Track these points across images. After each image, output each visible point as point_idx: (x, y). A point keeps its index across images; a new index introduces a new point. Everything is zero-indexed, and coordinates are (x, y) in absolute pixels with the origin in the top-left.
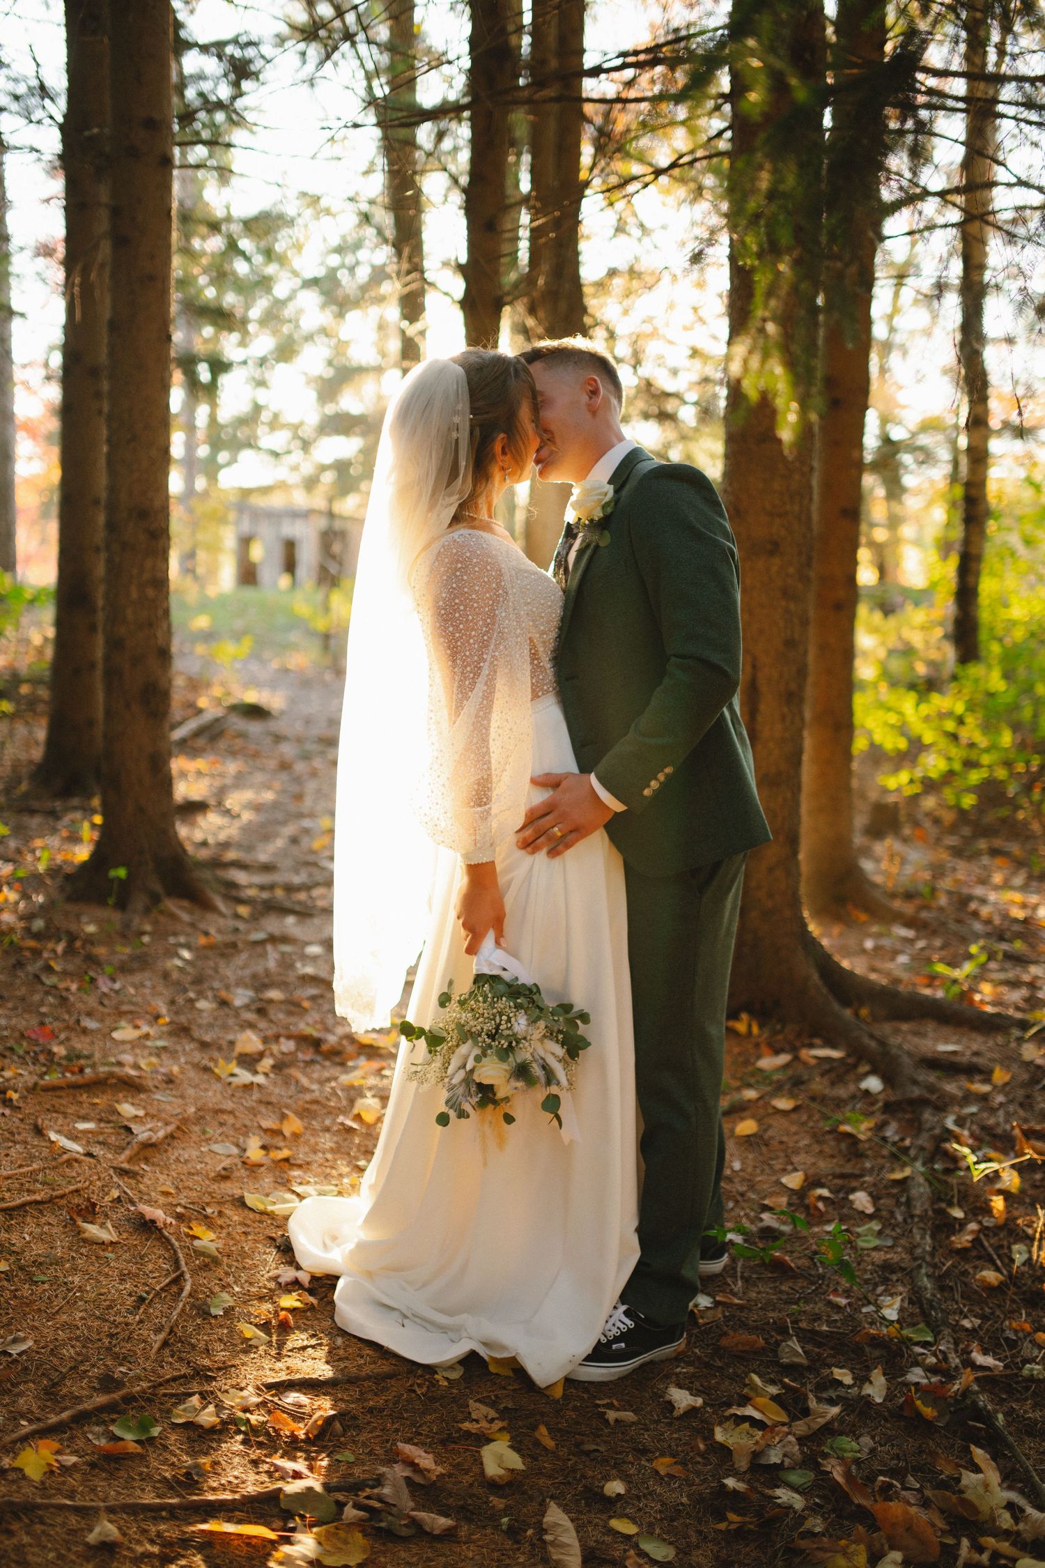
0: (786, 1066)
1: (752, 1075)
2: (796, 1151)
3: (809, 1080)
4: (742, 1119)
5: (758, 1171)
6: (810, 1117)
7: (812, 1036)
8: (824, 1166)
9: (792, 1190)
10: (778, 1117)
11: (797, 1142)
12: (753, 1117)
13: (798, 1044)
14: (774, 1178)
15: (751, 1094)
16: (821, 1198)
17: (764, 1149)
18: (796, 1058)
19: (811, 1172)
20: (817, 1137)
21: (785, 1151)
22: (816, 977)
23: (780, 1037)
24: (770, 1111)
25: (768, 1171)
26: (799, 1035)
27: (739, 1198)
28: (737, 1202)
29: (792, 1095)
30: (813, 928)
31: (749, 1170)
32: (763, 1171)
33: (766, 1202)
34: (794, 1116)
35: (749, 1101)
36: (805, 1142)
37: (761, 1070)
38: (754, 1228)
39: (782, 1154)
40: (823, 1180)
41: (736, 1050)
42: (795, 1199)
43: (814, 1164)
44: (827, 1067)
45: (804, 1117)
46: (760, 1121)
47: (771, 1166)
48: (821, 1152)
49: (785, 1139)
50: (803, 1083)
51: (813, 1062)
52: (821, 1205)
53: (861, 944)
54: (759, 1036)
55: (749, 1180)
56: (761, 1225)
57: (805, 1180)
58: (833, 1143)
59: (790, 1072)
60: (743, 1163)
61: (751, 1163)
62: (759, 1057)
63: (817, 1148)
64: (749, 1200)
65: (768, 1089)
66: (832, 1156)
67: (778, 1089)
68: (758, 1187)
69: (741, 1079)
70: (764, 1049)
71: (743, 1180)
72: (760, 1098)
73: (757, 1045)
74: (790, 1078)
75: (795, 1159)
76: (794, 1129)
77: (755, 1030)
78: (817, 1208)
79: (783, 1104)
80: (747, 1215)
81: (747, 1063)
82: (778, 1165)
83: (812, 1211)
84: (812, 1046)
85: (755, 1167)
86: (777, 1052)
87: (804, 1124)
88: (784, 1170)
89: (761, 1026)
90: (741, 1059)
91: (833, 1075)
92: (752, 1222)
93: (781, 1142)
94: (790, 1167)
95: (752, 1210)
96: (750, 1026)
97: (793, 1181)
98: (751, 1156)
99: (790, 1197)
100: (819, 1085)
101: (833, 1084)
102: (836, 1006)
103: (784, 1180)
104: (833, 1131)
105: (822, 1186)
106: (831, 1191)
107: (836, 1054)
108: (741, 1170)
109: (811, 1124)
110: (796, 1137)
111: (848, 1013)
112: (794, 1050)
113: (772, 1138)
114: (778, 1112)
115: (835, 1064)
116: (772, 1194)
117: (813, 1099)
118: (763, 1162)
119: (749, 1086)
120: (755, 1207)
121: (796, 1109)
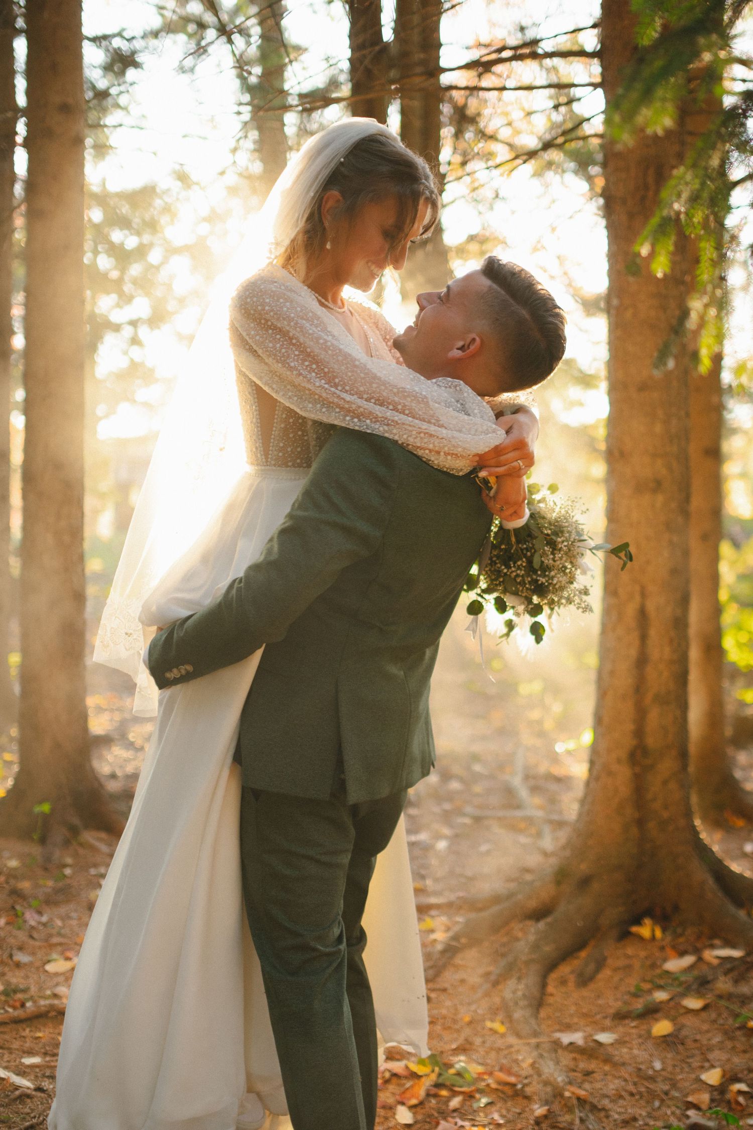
0: (691, 967)
1: (660, 976)
2: (710, 1049)
3: (713, 980)
4: (657, 1020)
5: (678, 1070)
6: (719, 1015)
7: (711, 937)
8: (738, 1061)
9: (712, 1086)
10: (690, 1016)
11: (709, 1040)
12: (667, 1017)
13: (698, 945)
14: (693, 1076)
15: (661, 996)
16: (740, 1092)
17: (680, 1047)
18: (700, 959)
19: (727, 1067)
20: (729, 1035)
21: (699, 1049)
22: (711, 882)
23: (681, 940)
24: (681, 1011)
25: (687, 1069)
26: (699, 937)
27: (665, 1097)
28: (662, 1101)
29: (700, 994)
30: (703, 836)
31: (670, 1069)
32: (682, 1069)
33: (690, 1099)
34: (704, 1015)
35: (661, 1002)
36: (717, 1039)
37: (667, 972)
38: (682, 1125)
39: (697, 1052)
40: (740, 1075)
41: (643, 954)
42: (716, 1095)
43: (729, 1060)
44: (728, 966)
45: (714, 1015)
46: (673, 1020)
47: (689, 1065)
48: (734, 1048)
49: (698, 1037)
50: (708, 982)
51: (716, 962)
52: (741, 1099)
53: (741, 849)
54: (663, 939)
55: (671, 1079)
56: (688, 1122)
57: (723, 1076)
58: (743, 1039)
59: (696, 973)
60: (663, 1063)
61: (670, 1062)
62: (665, 960)
63: (729, 1044)
64: (671, 1099)
65: (679, 989)
66: (745, 1052)
67: (687, 990)
68: (679, 1085)
69: (651, 981)
70: (669, 951)
71: (666, 1079)
72: (671, 999)
73: (662, 948)
74: (696, 979)
75: (711, 1056)
76: (705, 1027)
77: (658, 933)
78: (738, 1103)
79: (693, 1003)
80: (673, 1113)
81: (653, 966)
82: (695, 1062)
83: (734, 1106)
84: (712, 947)
85: (674, 1066)
86: (682, 954)
87: (714, 1021)
88: (702, 1067)
89: (664, 930)
90: (648, 963)
91: (735, 974)
92: (680, 1120)
93: (696, 1041)
94: (707, 1065)
95: (678, 1107)
96: (653, 931)
97: (713, 1077)
98: (669, 1055)
99: (711, 1092)
100: (723, 984)
101: (736, 982)
102: (731, 908)
103: (704, 1077)
104: (743, 1027)
105: (738, 1080)
106: (748, 1085)
107: (736, 953)
108: (663, 1069)
109: (721, 1021)
110: (710, 1035)
111: (742, 914)
112: (697, 951)
113: (686, 1037)
114: (690, 1011)
115: (737, 963)
116: (693, 1092)
117: (720, 997)
118: (683, 1061)
119: (660, 987)
120: (679, 1105)
121: (705, 1008)
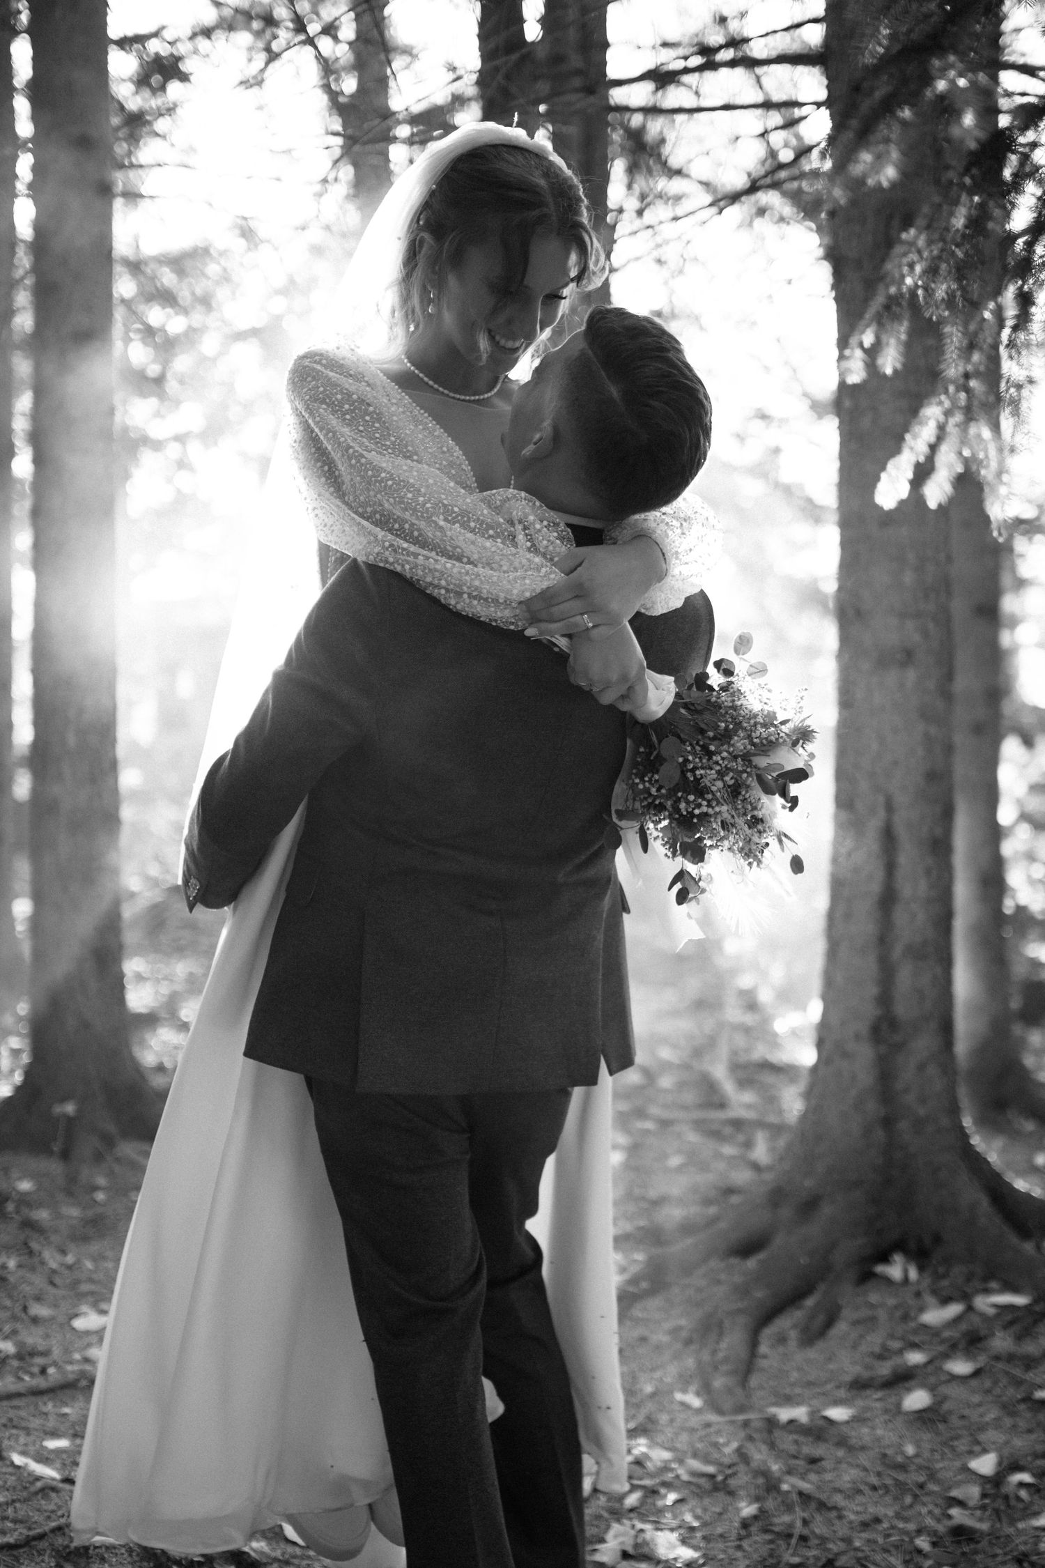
0: (957, 1320)
1: (915, 1332)
2: (982, 1428)
3: (985, 1338)
4: (909, 1390)
5: (937, 1456)
6: (996, 1383)
7: (986, 1278)
8: (1020, 1443)
9: (984, 1477)
10: (954, 1384)
11: (981, 1416)
12: (923, 1386)
13: (968, 1290)
14: (958, 1464)
15: (915, 1358)
16: (1022, 1485)
17: (941, 1426)
18: (970, 1308)
19: (1006, 1452)
20: (1008, 1409)
21: (967, 1428)
22: (985, 1203)
23: (945, 1283)
24: (943, 1378)
25: (950, 1455)
26: (969, 1278)
27: (919, 1492)
28: (916, 1496)
29: (970, 1356)
30: (975, 1141)
31: (926, 1454)
32: (943, 1454)
33: (955, 1493)
34: (974, 1383)
35: (916, 1367)
36: (992, 1415)
37: (925, 1327)
38: (941, 1528)
39: (965, 1432)
40: (1021, 1463)
41: (891, 1301)
42: (989, 1488)
43: (1007, 1443)
44: (1009, 1317)
45: (988, 1384)
46: (932, 1389)
47: (953, 1449)
48: (1014, 1426)
49: (966, 1412)
50: (980, 1339)
51: (991, 1311)
52: (1023, 1494)
53: (1030, 1161)
54: (918, 1282)
55: (928, 1468)
56: (950, 1523)
57: (1000, 1463)
58: (1029, 1415)
59: (964, 1326)
60: (917, 1446)
61: (927, 1446)
62: (922, 1309)
63: (1008, 1421)
64: (929, 1493)
65: (941, 1348)
66: (1030, 1431)
67: (952, 1349)
68: (939, 1476)
69: (902, 1338)
70: (930, 1299)
71: (920, 1468)
72: (930, 1362)
73: (918, 1294)
74: (964, 1334)
75: (982, 1437)
76: (976, 1399)
77: (913, 1274)
78: (1019, 1499)
79: (960, 1367)
80: (930, 1513)
81: (907, 1317)
82: (962, 1445)
83: (1013, 1502)
84: (987, 1291)
85: (933, 1451)
86: (945, 1301)
87: (988, 1391)
88: (971, 1452)
89: (921, 1269)
90: (898, 1314)
91: (1017, 1328)
92: (939, 1521)
93: (963, 1417)
94: (977, 1448)
95: (936, 1505)
96: (906, 1272)
97: (985, 1464)
98: (926, 1437)
99: (982, 1485)
100: (1001, 1342)
101: (1019, 1338)
102: (1013, 1239)
103: (973, 1465)
104: (1028, 1399)
105: (1020, 1469)
106: (1034, 1475)
107: (1020, 1300)
108: (917, 1455)
109: (998, 1391)
110: (981, 1410)
111: (1028, 1247)
112: (966, 1297)
113: (950, 1412)
114: (954, 1378)
115: (1020, 1313)
116: (958, 1484)
117: (997, 1358)
118: (945, 1444)
119: (914, 1346)
120: (940, 1501)
121: (977, 1373)
